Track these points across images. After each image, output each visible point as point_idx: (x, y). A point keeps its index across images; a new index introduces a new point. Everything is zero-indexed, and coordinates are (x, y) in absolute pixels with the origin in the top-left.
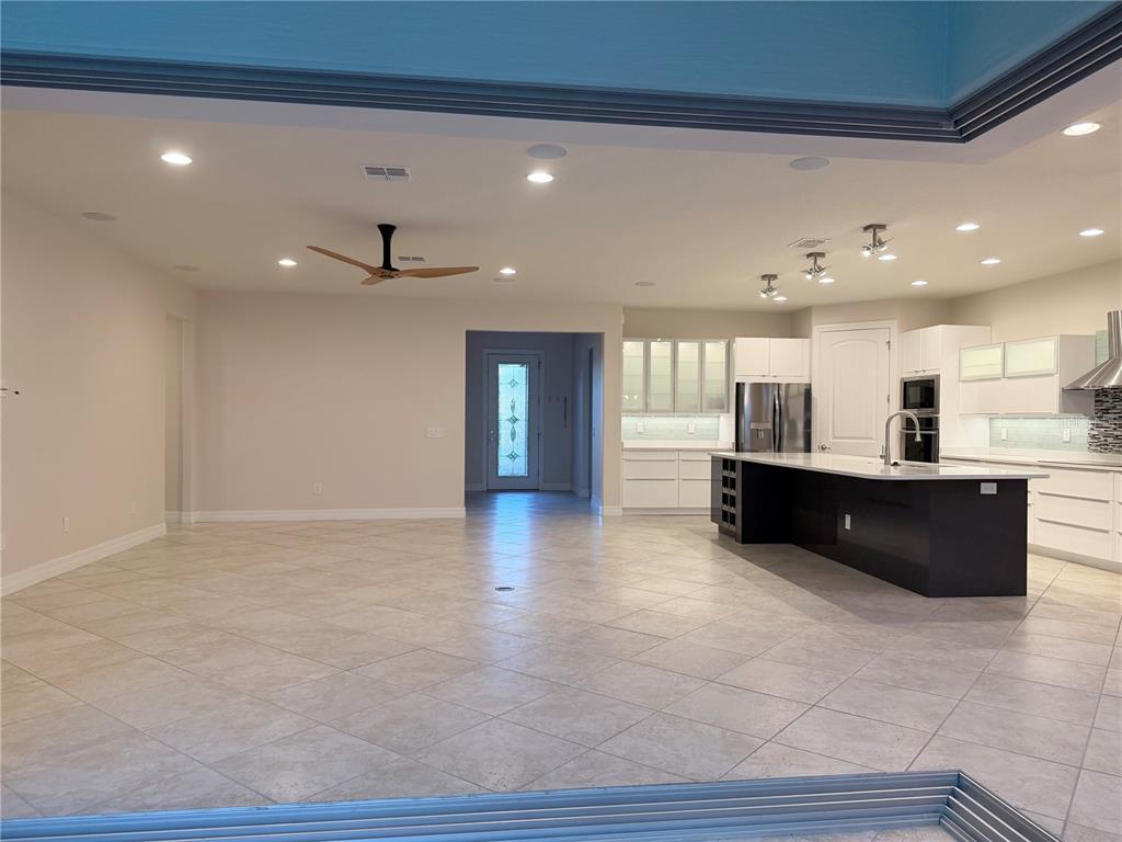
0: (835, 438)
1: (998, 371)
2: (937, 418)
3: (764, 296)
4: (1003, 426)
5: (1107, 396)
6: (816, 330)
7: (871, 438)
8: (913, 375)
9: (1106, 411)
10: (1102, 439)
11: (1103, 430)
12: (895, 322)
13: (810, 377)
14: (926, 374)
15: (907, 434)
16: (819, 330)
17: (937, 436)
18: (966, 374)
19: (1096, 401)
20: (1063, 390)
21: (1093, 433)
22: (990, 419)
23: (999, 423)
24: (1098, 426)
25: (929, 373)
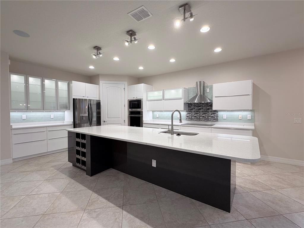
0: (108, 118)
1: (161, 98)
2: (142, 112)
3: (94, 57)
4: (157, 114)
5: (192, 105)
6: (101, 82)
7: (119, 118)
8: (133, 98)
9: (192, 109)
10: (190, 117)
11: (191, 114)
12: (126, 82)
13: (99, 98)
14: (137, 98)
15: (131, 117)
16: (102, 83)
17: (142, 117)
18: (149, 99)
19: (188, 107)
20: (184, 103)
21: (187, 115)
22: (153, 111)
23: (155, 113)
24: (189, 113)
25: (139, 98)
